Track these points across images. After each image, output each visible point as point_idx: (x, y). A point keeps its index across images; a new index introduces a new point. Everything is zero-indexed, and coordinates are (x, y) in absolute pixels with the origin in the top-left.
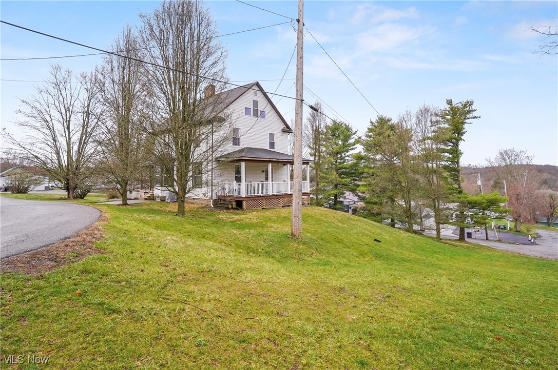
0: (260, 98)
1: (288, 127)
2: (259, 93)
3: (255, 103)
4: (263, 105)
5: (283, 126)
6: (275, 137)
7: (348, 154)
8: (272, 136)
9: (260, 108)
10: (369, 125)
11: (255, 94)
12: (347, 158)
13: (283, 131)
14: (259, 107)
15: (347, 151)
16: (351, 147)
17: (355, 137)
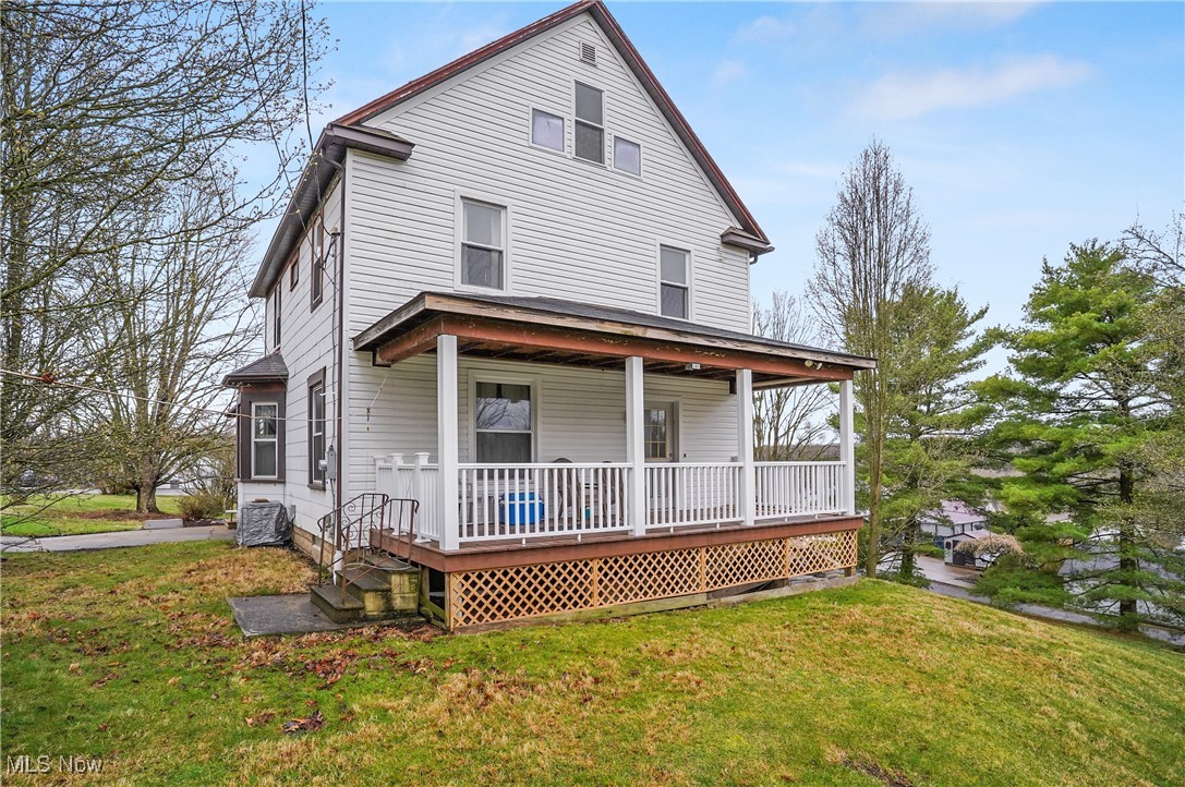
0: (610, 76)
1: (749, 225)
2: (605, 52)
3: (589, 98)
4: (625, 111)
5: (727, 222)
6: (692, 263)
7: (951, 385)
8: (673, 255)
9: (611, 126)
10: (1037, 278)
11: (588, 54)
12: (948, 397)
13: (728, 241)
14: (605, 118)
15: (949, 376)
16: (966, 363)
17: (980, 328)
